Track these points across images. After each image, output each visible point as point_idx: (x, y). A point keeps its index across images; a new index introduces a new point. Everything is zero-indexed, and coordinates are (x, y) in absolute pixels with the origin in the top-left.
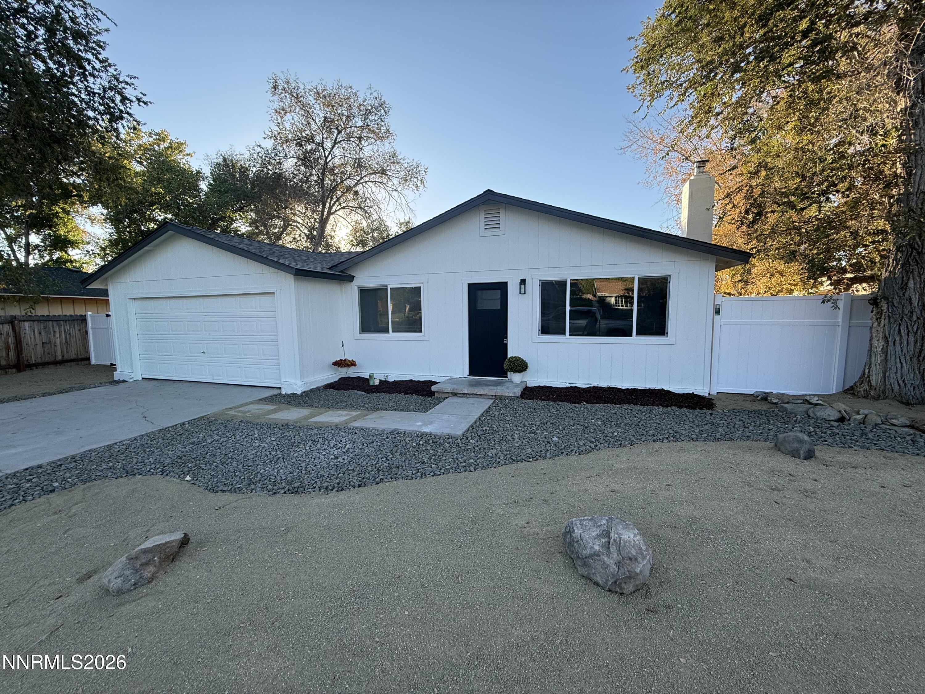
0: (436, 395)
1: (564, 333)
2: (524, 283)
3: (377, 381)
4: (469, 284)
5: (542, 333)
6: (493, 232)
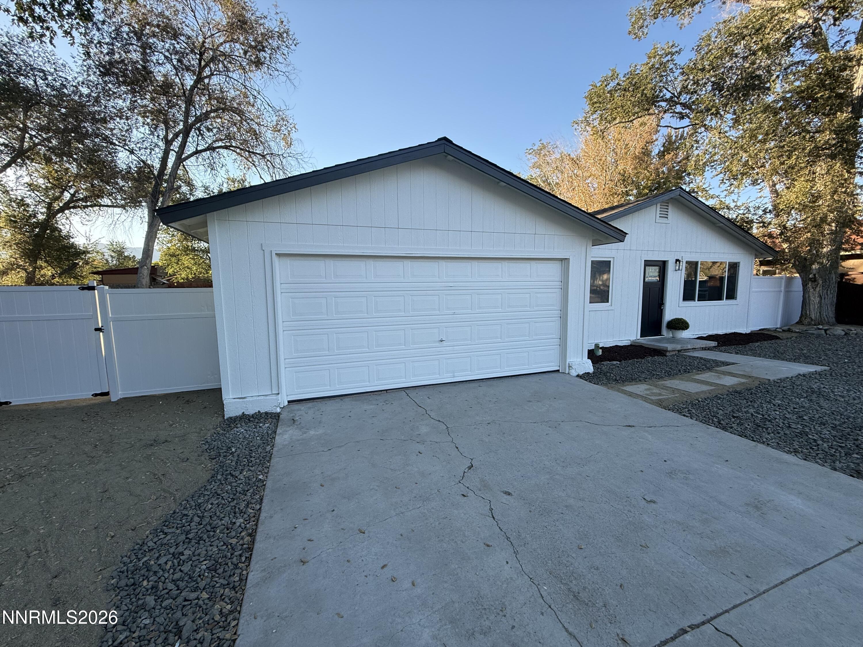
0: (667, 354)
1: (693, 299)
2: (678, 262)
3: (601, 351)
4: (645, 261)
5: (684, 300)
6: (664, 220)
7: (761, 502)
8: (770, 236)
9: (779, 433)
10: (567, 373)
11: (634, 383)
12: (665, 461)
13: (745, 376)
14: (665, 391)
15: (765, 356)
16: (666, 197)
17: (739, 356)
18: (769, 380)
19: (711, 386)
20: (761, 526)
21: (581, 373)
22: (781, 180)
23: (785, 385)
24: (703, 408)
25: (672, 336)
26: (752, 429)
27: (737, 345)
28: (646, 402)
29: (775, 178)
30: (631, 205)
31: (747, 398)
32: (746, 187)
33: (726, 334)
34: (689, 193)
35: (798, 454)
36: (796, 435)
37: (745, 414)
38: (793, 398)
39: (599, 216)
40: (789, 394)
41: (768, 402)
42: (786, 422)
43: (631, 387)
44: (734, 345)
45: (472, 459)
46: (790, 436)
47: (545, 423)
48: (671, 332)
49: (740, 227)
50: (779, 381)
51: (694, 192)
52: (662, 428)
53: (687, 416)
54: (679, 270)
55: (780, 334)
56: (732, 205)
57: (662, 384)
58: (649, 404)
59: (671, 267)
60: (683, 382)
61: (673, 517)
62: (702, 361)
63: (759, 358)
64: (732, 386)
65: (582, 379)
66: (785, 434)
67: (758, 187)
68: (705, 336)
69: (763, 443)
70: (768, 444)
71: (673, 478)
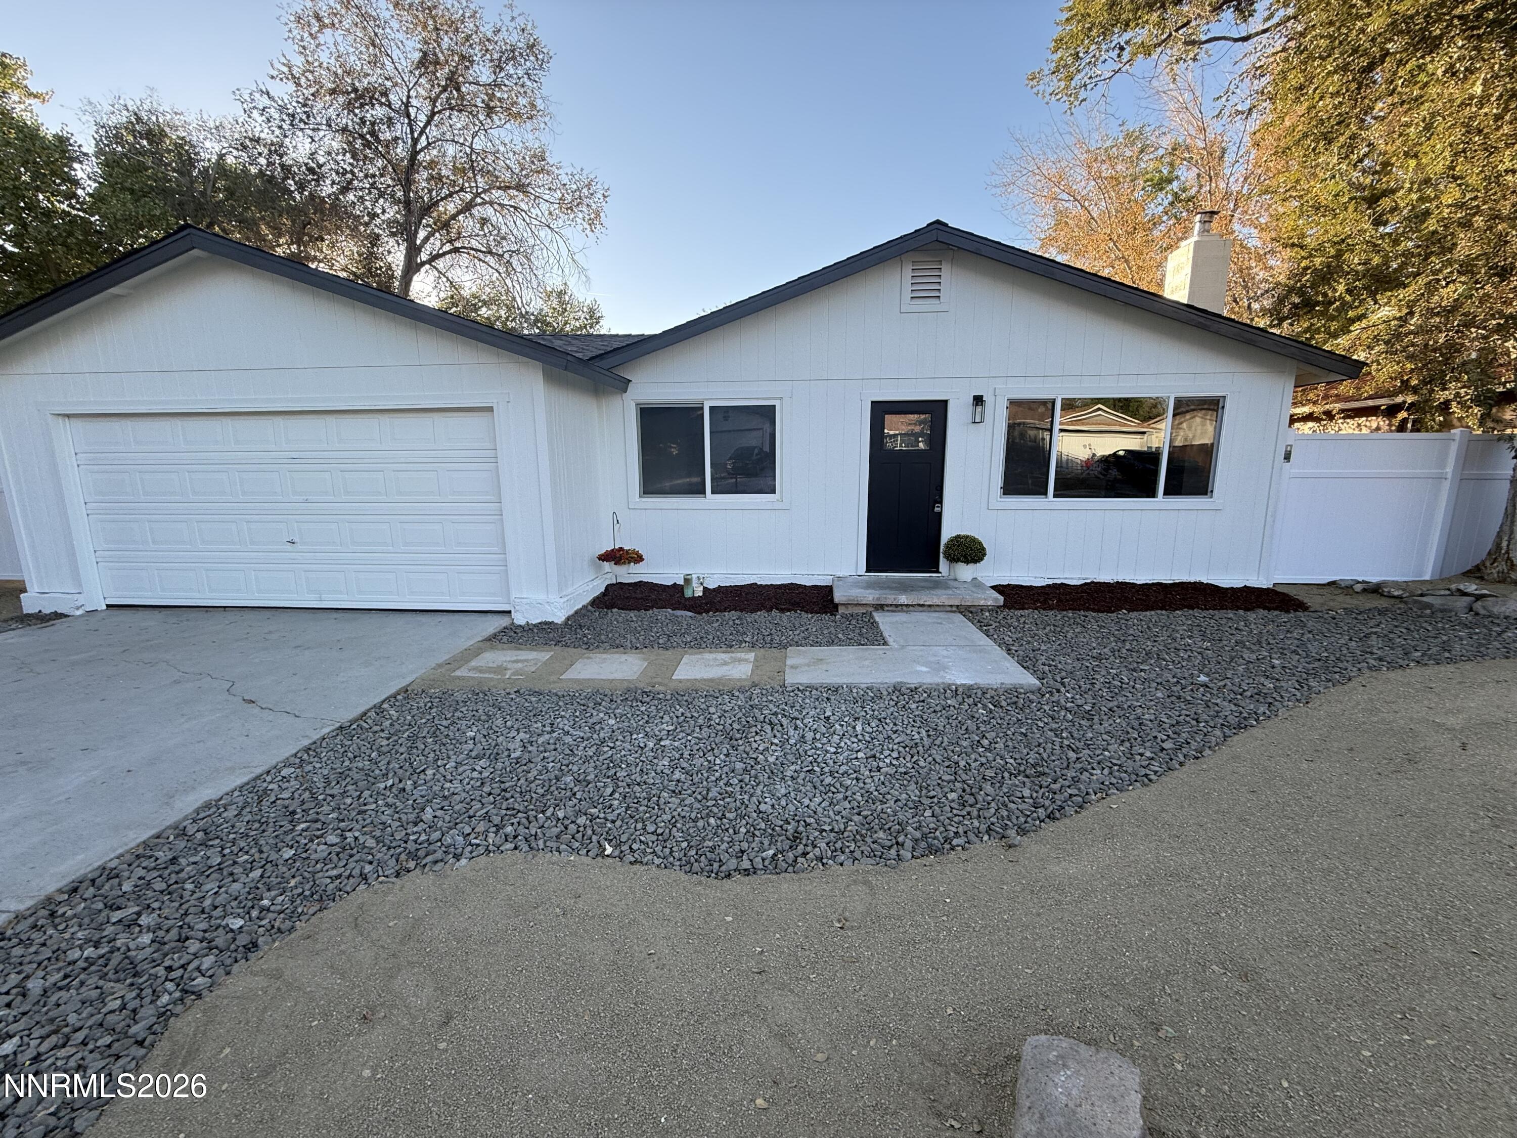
0: (841, 610)
1: (1045, 493)
2: (979, 403)
3: (700, 589)
4: (875, 402)
5: (1005, 493)
21: (534, 621)
25: (953, 575)
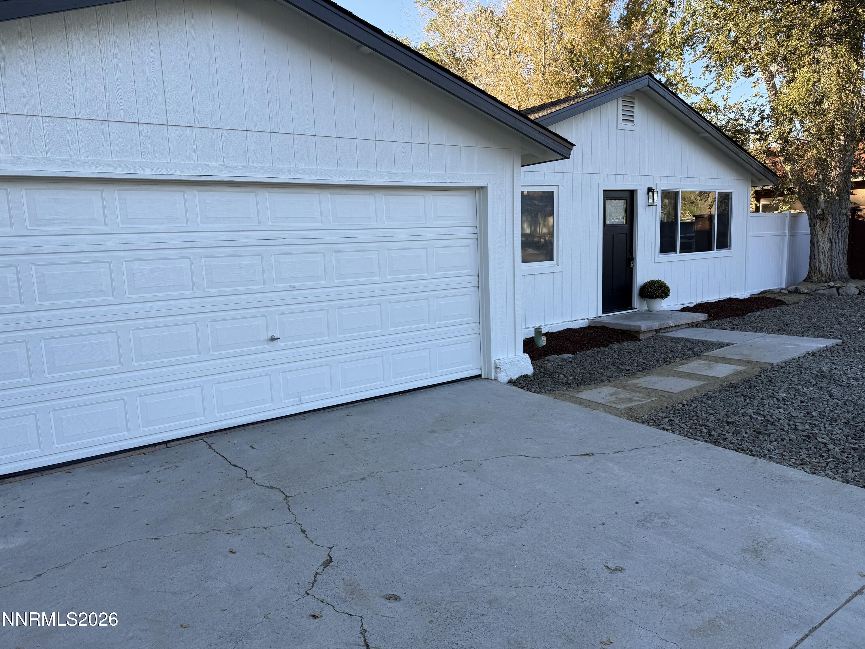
0: (641, 337)
1: (675, 251)
2: (651, 193)
3: (544, 339)
4: (604, 191)
5: (661, 252)
6: (628, 126)
7: (761, 544)
8: (769, 153)
9: (783, 440)
10: (493, 378)
11: (593, 385)
12: (637, 503)
13: (743, 361)
14: (638, 394)
15: (767, 331)
16: (630, 88)
17: (735, 333)
18: (772, 364)
19: (699, 380)
20: (760, 579)
21: (515, 377)
22: (780, 70)
23: (791, 370)
24: (689, 414)
25: (646, 308)
26: (751, 438)
27: (733, 316)
28: (610, 413)
29: (773, 68)
30: (580, 99)
31: (744, 393)
32: (738, 78)
33: (719, 301)
34: (665, 86)
35: (805, 467)
36: (804, 440)
37: (742, 418)
38: (800, 387)
39: (532, 117)
40: (796, 383)
41: (771, 396)
42: (791, 423)
43: (590, 392)
44: (729, 317)
45: (330, 548)
46: (796, 442)
47: (458, 466)
48: (645, 302)
49: (730, 139)
50: (784, 365)
51: (672, 84)
52: (633, 453)
53: (667, 430)
54: (653, 205)
55: (786, 297)
56: (721, 105)
57: (634, 384)
58: (614, 417)
59: (641, 200)
60: (663, 378)
61: (647, 589)
62: (688, 344)
63: (759, 334)
64: (726, 378)
65: (517, 386)
66: (790, 440)
67: (752, 79)
68: (691, 305)
69: (764, 456)
70: (770, 458)
71: (648, 528)
